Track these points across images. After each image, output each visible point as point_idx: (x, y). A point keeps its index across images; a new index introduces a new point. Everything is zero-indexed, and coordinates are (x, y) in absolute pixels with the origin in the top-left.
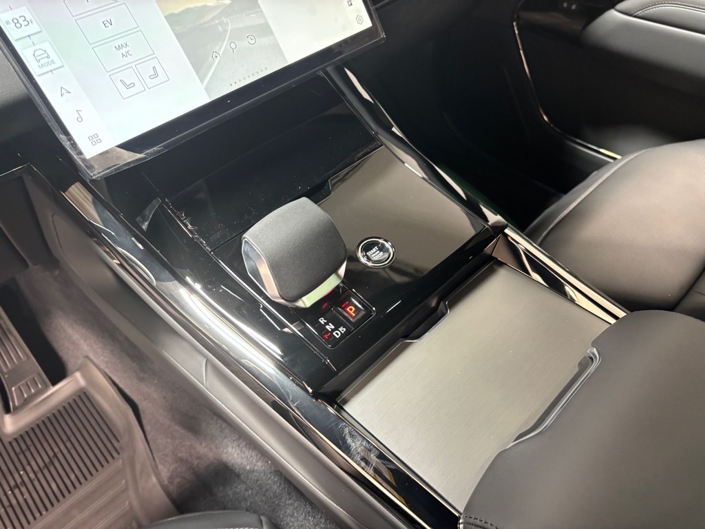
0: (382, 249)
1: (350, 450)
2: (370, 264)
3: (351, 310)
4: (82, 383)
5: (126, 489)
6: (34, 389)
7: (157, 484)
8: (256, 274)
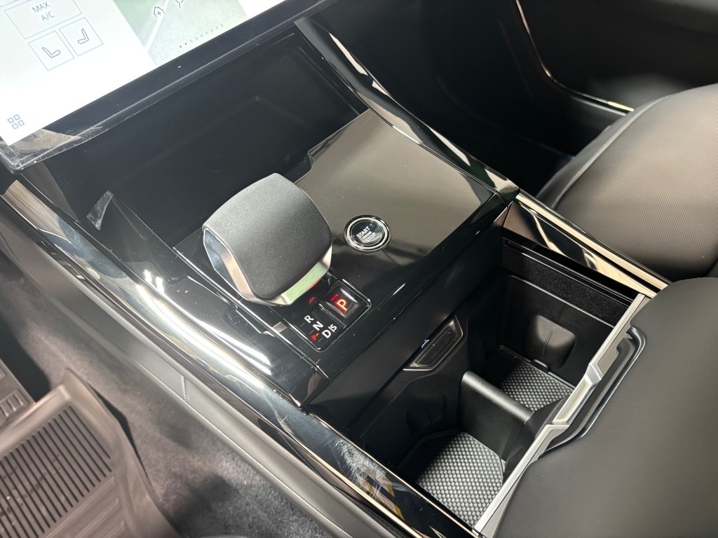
0: (374, 228)
1: (351, 472)
2: (361, 248)
3: (342, 304)
4: (67, 396)
5: (121, 508)
6: (15, 407)
7: (153, 503)
8: (223, 269)
